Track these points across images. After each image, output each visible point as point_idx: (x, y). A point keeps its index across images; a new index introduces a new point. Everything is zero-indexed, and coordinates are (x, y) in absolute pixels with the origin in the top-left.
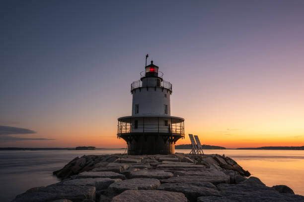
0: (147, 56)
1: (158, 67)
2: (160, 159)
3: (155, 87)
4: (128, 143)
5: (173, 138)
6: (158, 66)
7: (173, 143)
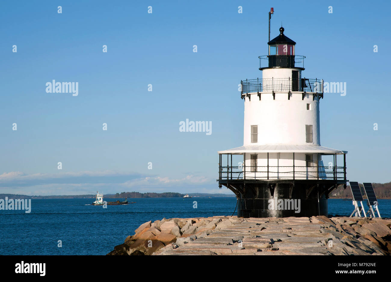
3: (289, 94)
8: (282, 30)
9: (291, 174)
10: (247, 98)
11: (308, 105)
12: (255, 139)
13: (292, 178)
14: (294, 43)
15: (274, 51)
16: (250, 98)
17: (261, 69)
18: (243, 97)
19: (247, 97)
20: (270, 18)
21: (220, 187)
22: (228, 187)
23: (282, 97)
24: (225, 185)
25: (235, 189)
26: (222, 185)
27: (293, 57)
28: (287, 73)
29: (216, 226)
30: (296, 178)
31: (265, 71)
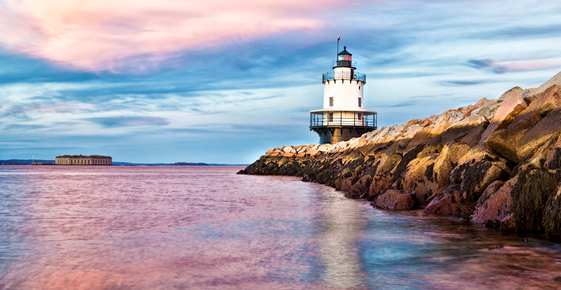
0: (339, 39)
3: (350, 80)
8: (345, 48)
9: (353, 123)
10: (327, 83)
11: (359, 87)
12: (331, 104)
13: (354, 125)
14: (351, 55)
15: (341, 58)
16: (329, 82)
17: (334, 68)
18: (324, 82)
20: (338, 41)
23: (347, 82)
27: (351, 62)
28: (348, 70)
30: (355, 125)
31: (335, 69)
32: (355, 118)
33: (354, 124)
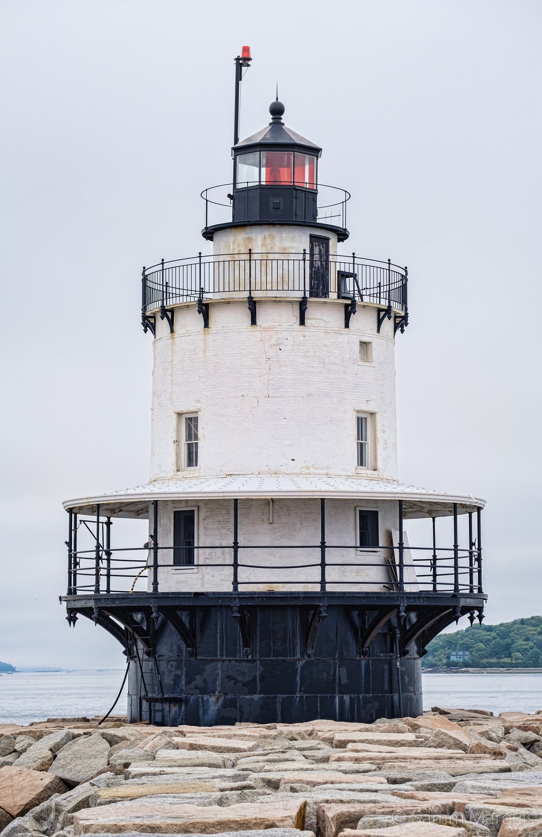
0: (242, 62)
1: (315, 151)
2: (339, 737)
3: (303, 305)
4: (129, 653)
5: (413, 617)
6: (316, 143)
7: (413, 647)
8: (277, 111)
9: (315, 574)
11: (364, 346)
13: (317, 588)
16: (171, 323)
17: (209, 233)
19: (162, 318)
20: (239, 77)
21: (72, 619)
22: (98, 621)
24: (87, 612)
25: (123, 626)
26: (78, 615)
27: (312, 193)
29: (55, 757)
30: (329, 588)
32: (323, 546)
33: (323, 582)
